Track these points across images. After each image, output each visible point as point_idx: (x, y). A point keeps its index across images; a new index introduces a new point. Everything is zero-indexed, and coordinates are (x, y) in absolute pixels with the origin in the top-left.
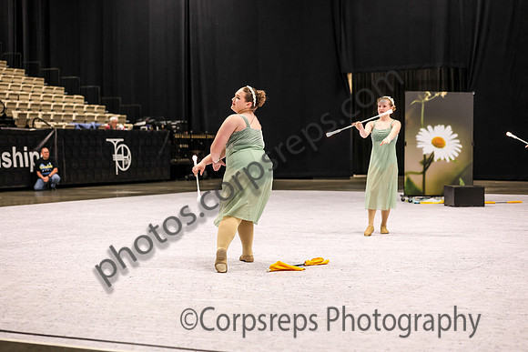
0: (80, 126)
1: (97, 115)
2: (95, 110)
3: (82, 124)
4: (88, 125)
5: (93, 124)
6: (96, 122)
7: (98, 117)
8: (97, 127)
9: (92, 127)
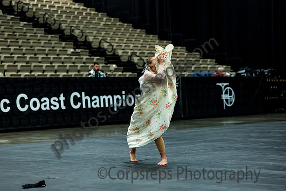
0: (197, 74)
1: (209, 66)
2: (208, 63)
3: (199, 73)
4: (203, 74)
5: (207, 72)
6: (209, 71)
7: (210, 67)
8: (210, 75)
9: (206, 75)
